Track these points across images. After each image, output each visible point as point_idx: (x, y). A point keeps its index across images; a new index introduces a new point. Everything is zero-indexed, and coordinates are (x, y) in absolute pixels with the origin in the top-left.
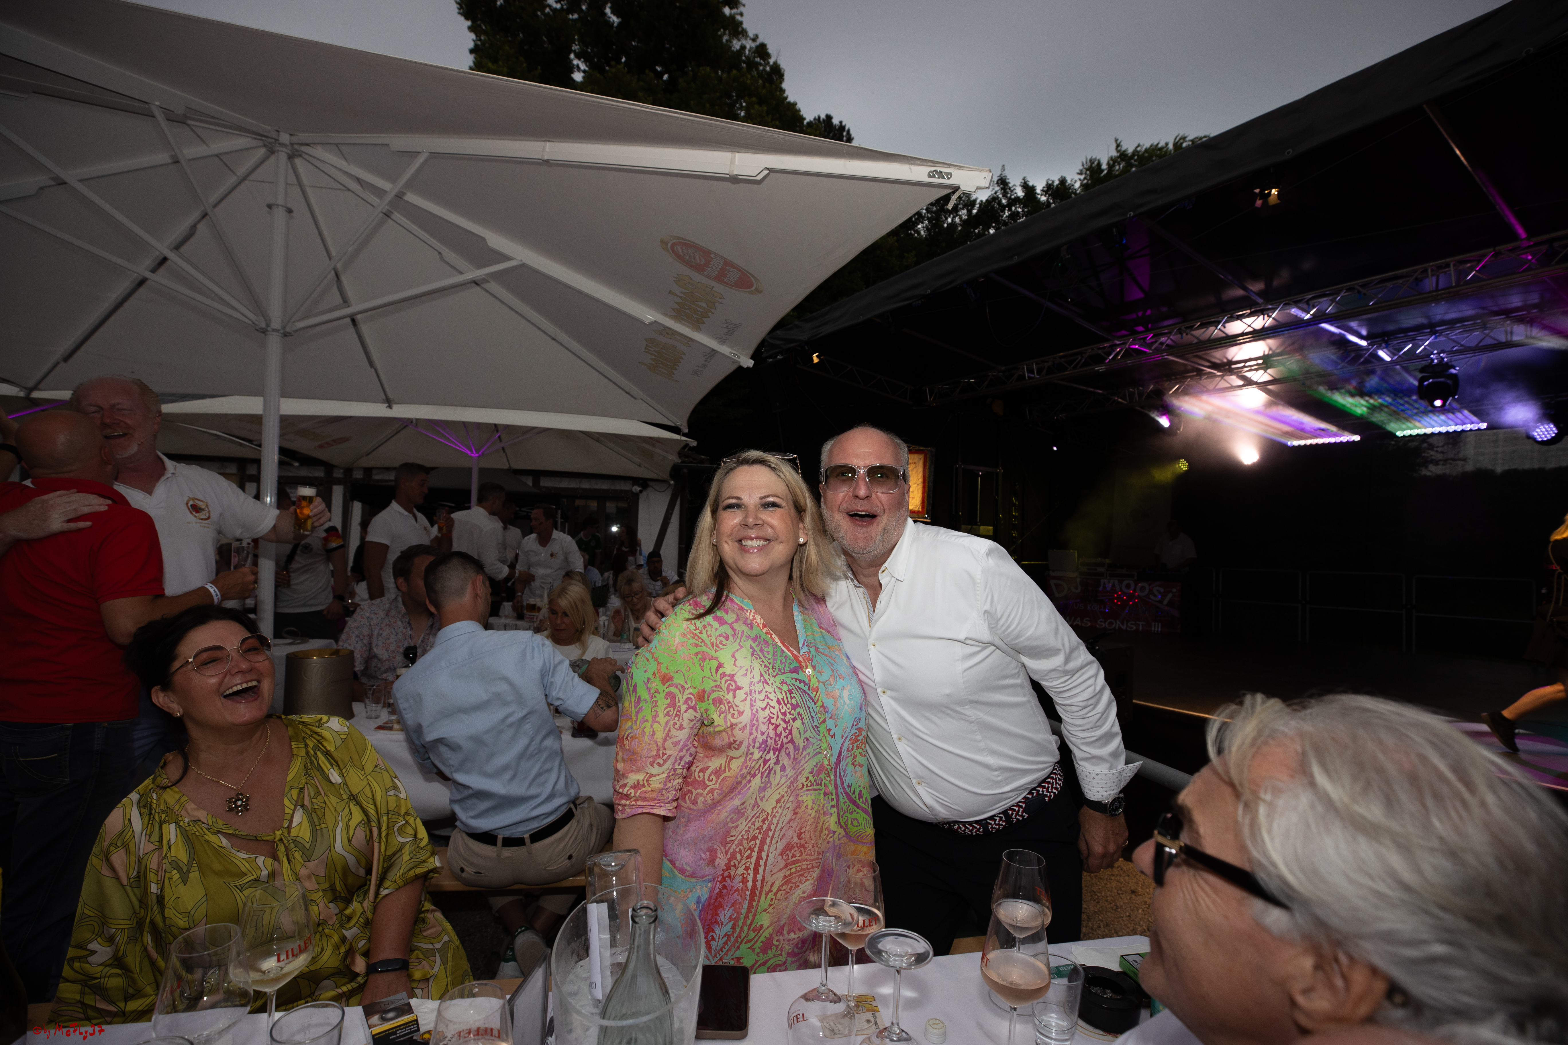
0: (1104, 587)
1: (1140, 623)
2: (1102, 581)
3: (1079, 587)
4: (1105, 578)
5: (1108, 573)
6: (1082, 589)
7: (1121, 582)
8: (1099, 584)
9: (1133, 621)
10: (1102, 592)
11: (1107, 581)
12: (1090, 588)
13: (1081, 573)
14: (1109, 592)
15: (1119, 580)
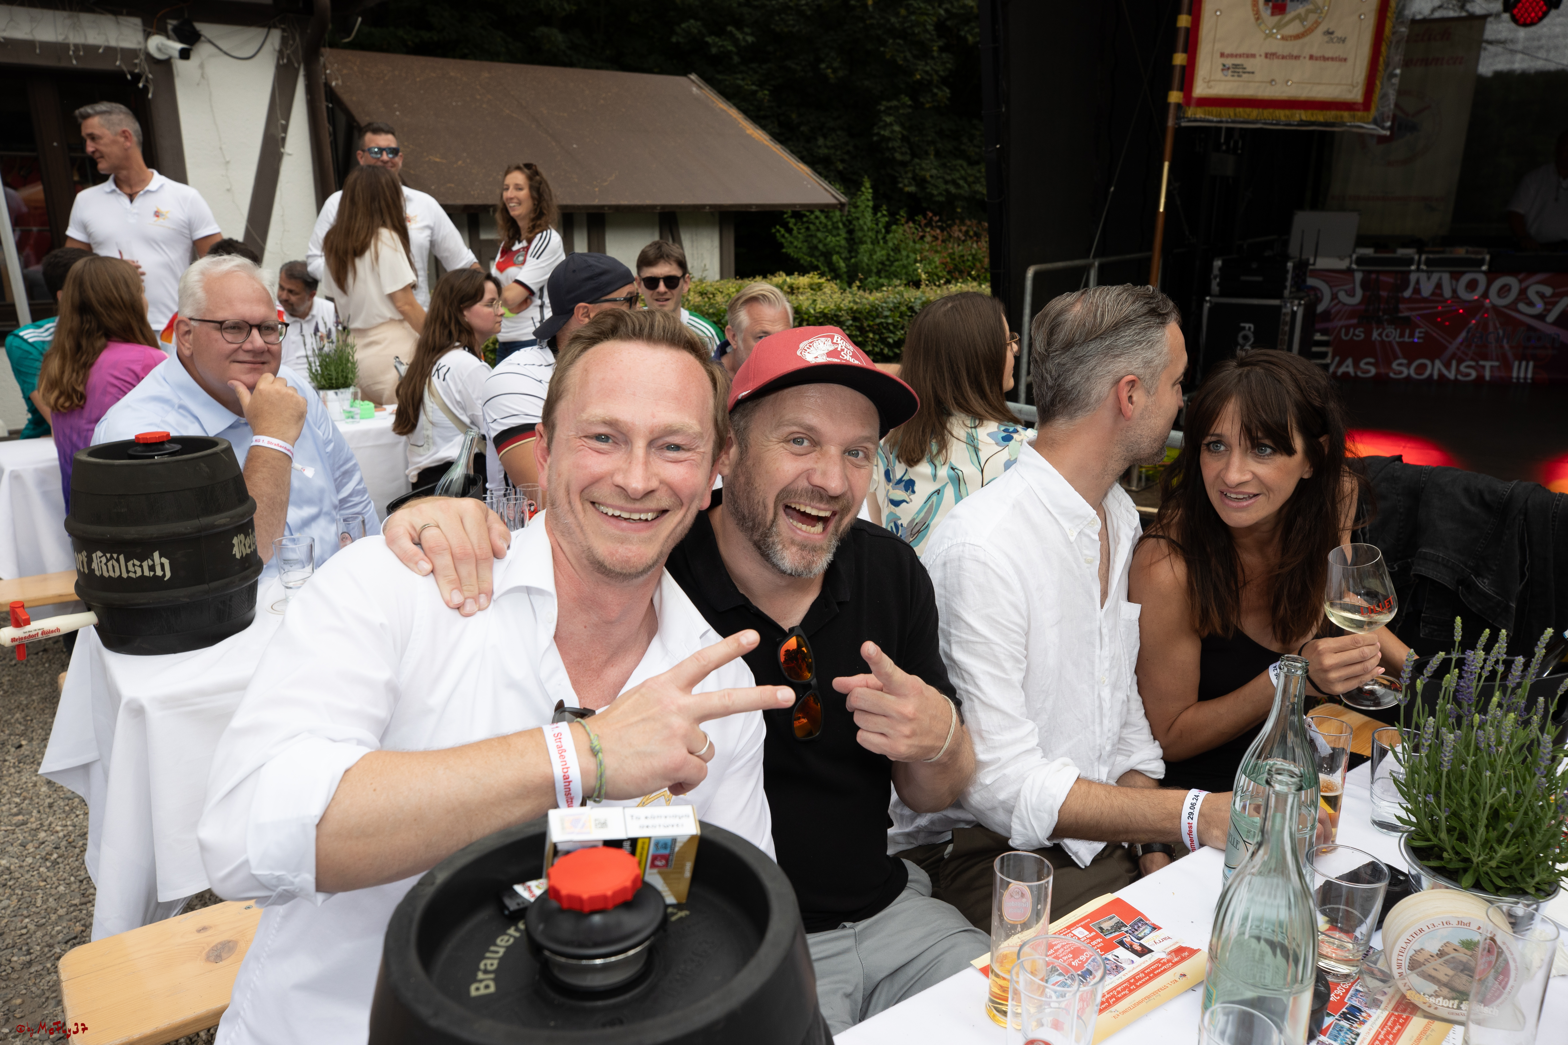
0: (1417, 290)
1: (1489, 363)
2: (1413, 277)
3: (1359, 292)
4: (1418, 270)
5: (1423, 257)
6: (1364, 296)
7: (1456, 276)
8: (1405, 284)
9: (1472, 359)
10: (1410, 300)
11: (1423, 277)
12: (1384, 294)
13: (1360, 261)
14: (1425, 300)
15: (1451, 273)
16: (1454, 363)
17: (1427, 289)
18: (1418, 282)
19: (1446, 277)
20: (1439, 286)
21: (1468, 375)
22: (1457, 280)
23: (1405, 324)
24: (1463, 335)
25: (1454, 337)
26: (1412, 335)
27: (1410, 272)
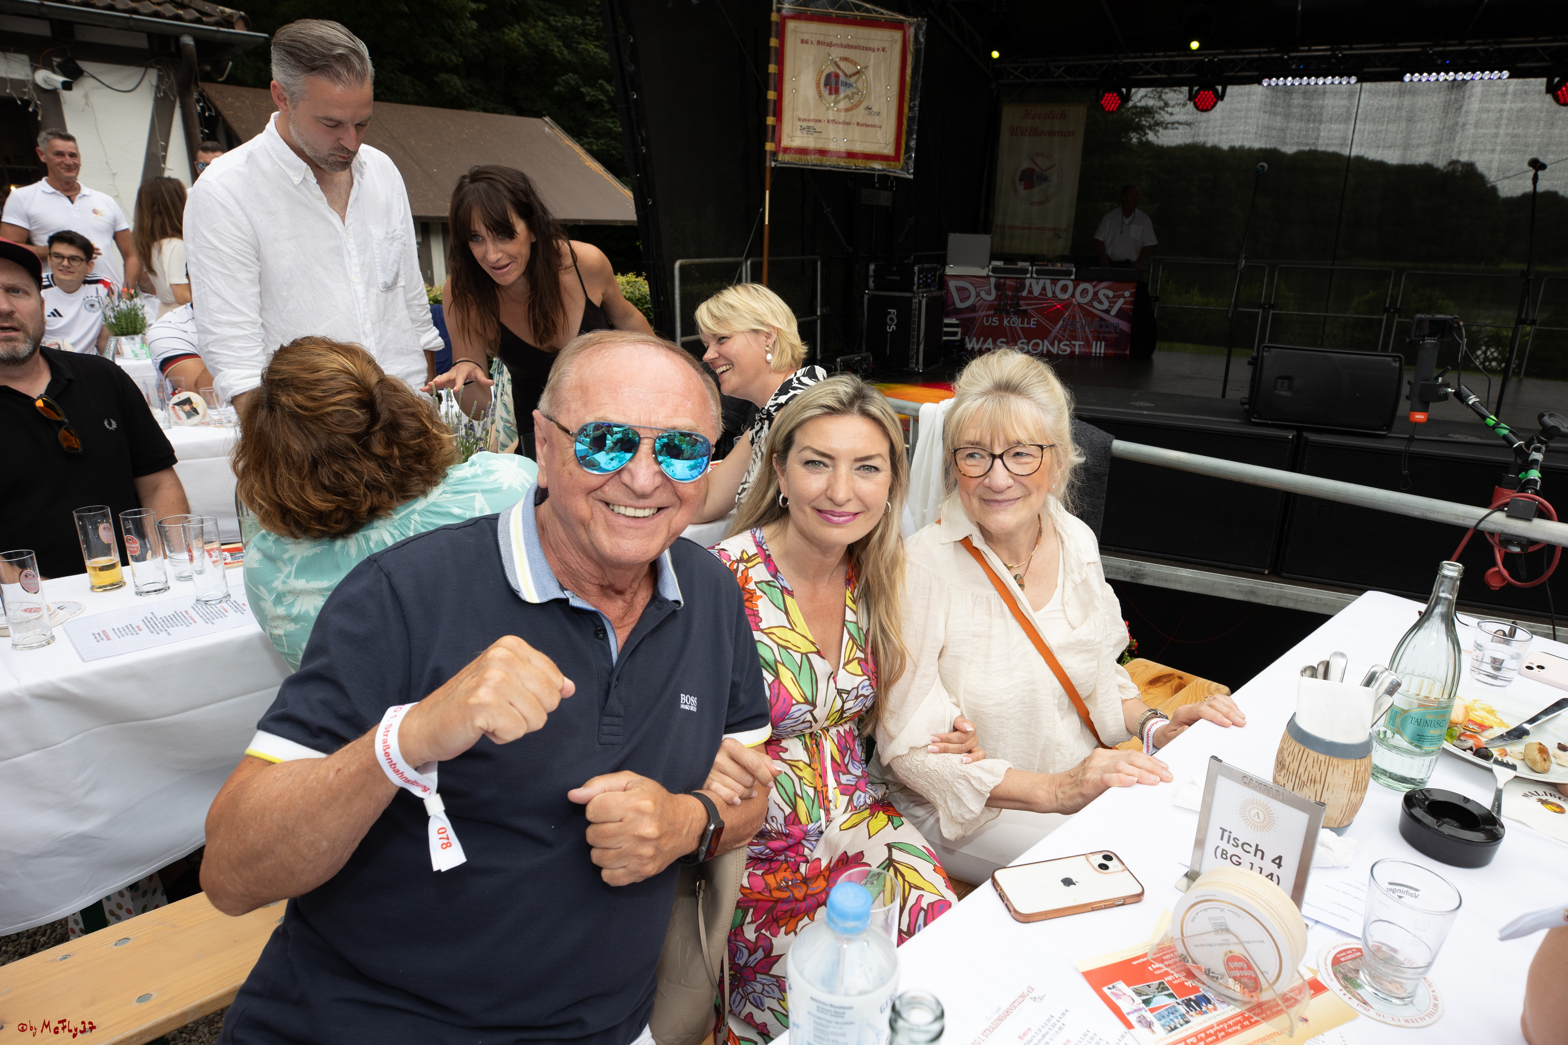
0: (1030, 292)
1: (1077, 343)
2: (1027, 282)
3: (994, 292)
4: (1032, 277)
5: (1034, 268)
6: (997, 294)
7: (1054, 282)
8: (1023, 286)
9: (1067, 340)
10: (1026, 298)
11: (1034, 282)
12: (1009, 293)
13: (995, 270)
14: (1036, 298)
15: (1051, 279)
16: (1056, 342)
17: (1036, 292)
18: (1031, 286)
19: (1048, 282)
20: (1044, 289)
21: (1065, 351)
22: (1055, 285)
23: (1024, 314)
24: (1061, 323)
25: (1055, 325)
26: (1029, 323)
27: (1025, 278)
